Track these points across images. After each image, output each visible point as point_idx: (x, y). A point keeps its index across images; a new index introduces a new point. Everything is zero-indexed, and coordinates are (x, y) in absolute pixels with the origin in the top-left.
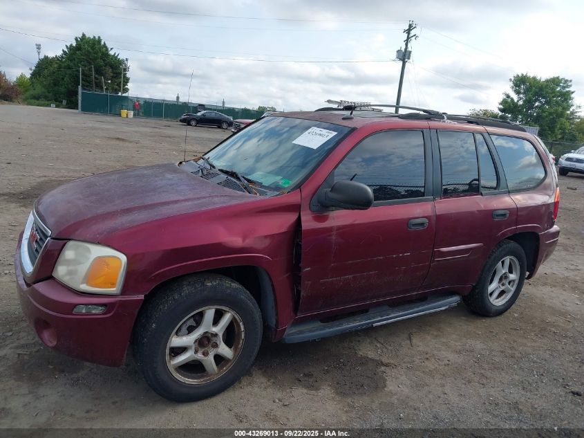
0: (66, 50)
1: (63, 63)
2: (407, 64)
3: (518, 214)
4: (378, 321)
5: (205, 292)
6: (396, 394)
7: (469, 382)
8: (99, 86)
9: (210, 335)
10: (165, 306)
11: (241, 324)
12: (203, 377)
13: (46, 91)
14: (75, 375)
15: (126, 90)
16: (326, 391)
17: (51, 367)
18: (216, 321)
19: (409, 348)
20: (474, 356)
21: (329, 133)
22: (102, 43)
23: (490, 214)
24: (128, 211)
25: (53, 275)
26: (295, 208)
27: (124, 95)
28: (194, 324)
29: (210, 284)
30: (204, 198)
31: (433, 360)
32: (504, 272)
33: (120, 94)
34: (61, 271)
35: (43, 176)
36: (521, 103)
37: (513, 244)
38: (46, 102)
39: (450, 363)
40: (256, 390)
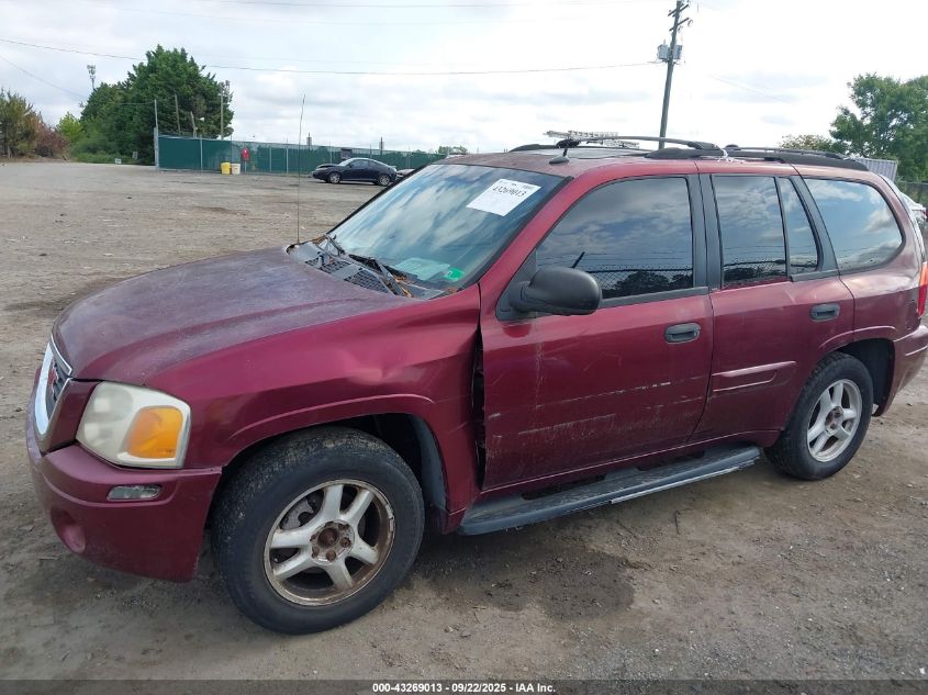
0: (133, 72)
1: (131, 92)
2: (675, 67)
3: (854, 310)
4: (620, 493)
5: (326, 459)
6: (648, 615)
7: (774, 592)
8: (187, 126)
9: (337, 527)
10: (259, 482)
11: (388, 507)
12: (329, 593)
13: (106, 138)
14: (127, 594)
15: (229, 132)
16: (533, 612)
17: (90, 580)
18: (345, 505)
19: (673, 537)
20: (782, 548)
21: (526, 187)
22: (189, 59)
23: (806, 311)
24: (195, 330)
25: (77, 438)
26: (472, 316)
27: (225, 139)
28: (310, 510)
29: (332, 445)
30: (320, 304)
31: (713, 555)
32: (833, 406)
33: (219, 138)
34: (90, 432)
35: (94, 274)
36: (867, 121)
37: (848, 360)
38: (108, 156)
39: (742, 560)
40: (418, 611)
